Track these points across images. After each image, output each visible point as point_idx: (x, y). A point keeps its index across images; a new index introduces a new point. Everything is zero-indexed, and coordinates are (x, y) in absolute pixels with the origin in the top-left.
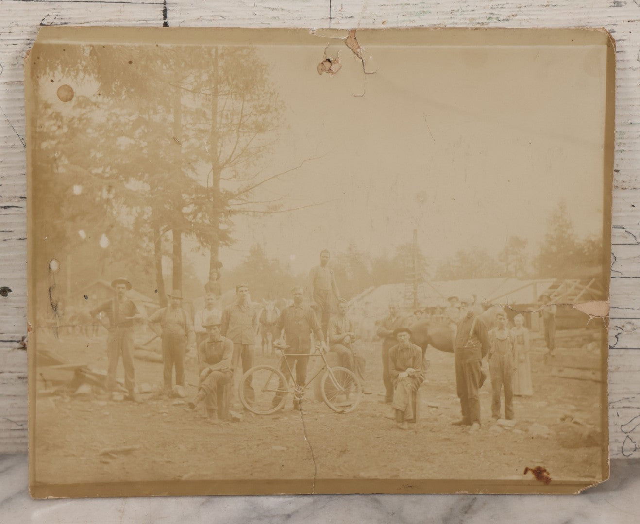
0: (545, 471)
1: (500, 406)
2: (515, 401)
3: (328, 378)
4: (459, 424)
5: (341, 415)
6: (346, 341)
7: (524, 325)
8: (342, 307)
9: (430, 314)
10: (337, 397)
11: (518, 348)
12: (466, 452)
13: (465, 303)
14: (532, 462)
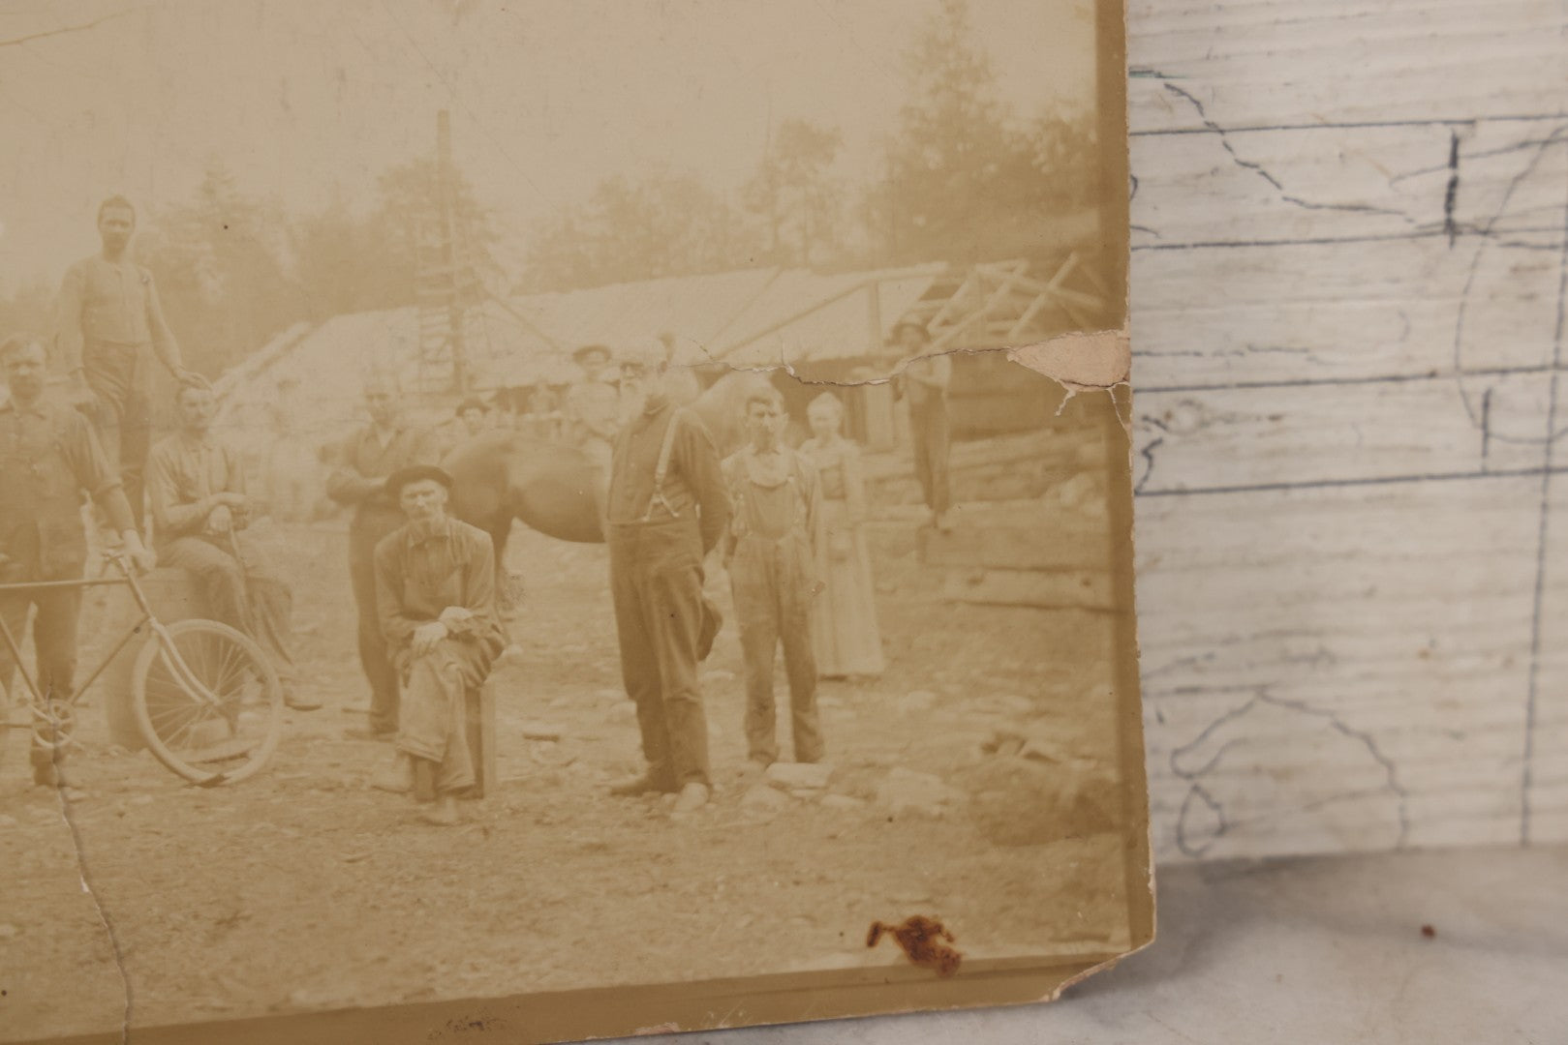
0: (938, 929)
1: (774, 716)
2: (825, 699)
3: (157, 661)
4: (637, 791)
5: (211, 792)
6: (214, 525)
7: (841, 431)
8: (193, 404)
9: (514, 410)
10: (194, 728)
11: (826, 510)
12: (665, 886)
13: (634, 367)
14: (893, 902)
